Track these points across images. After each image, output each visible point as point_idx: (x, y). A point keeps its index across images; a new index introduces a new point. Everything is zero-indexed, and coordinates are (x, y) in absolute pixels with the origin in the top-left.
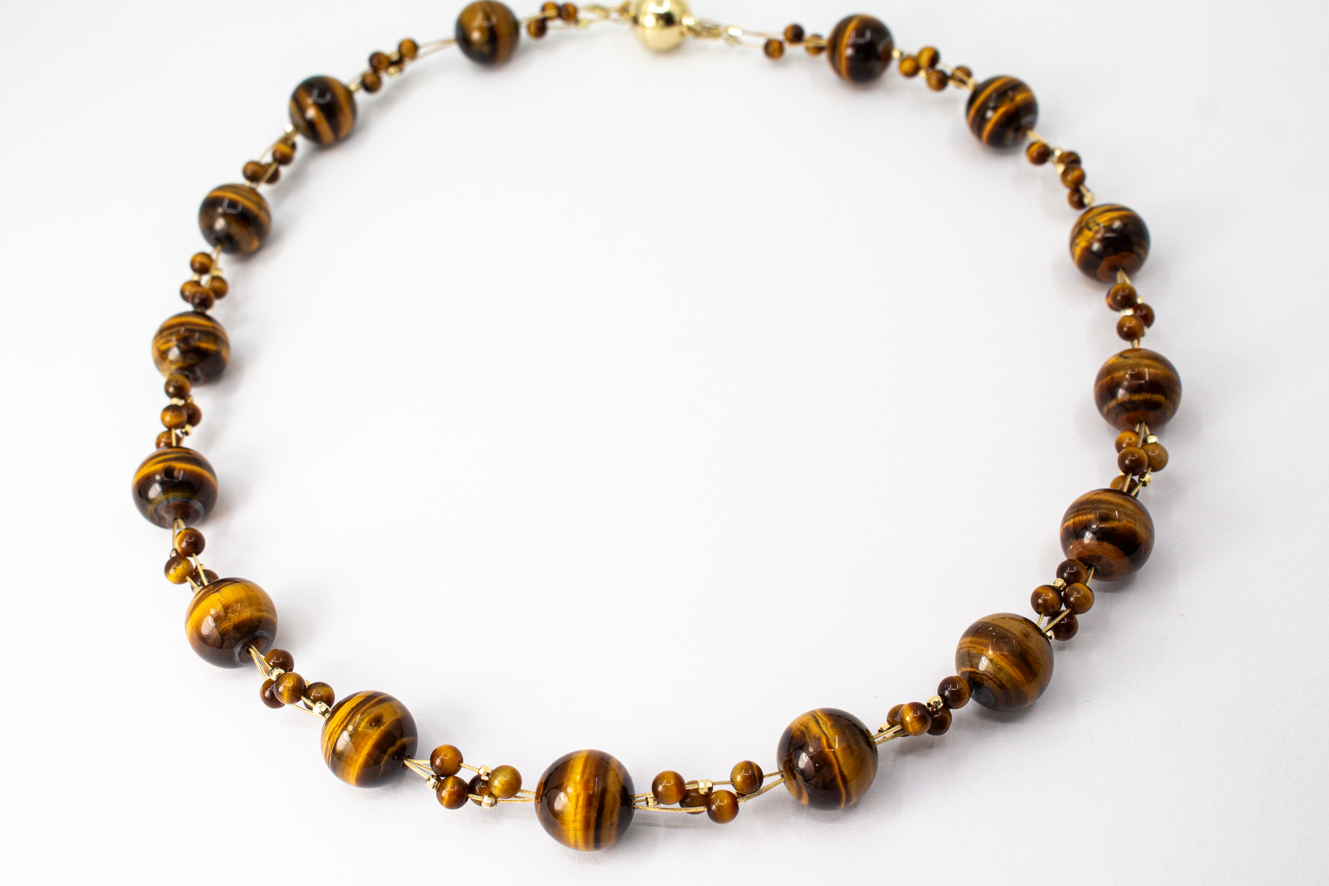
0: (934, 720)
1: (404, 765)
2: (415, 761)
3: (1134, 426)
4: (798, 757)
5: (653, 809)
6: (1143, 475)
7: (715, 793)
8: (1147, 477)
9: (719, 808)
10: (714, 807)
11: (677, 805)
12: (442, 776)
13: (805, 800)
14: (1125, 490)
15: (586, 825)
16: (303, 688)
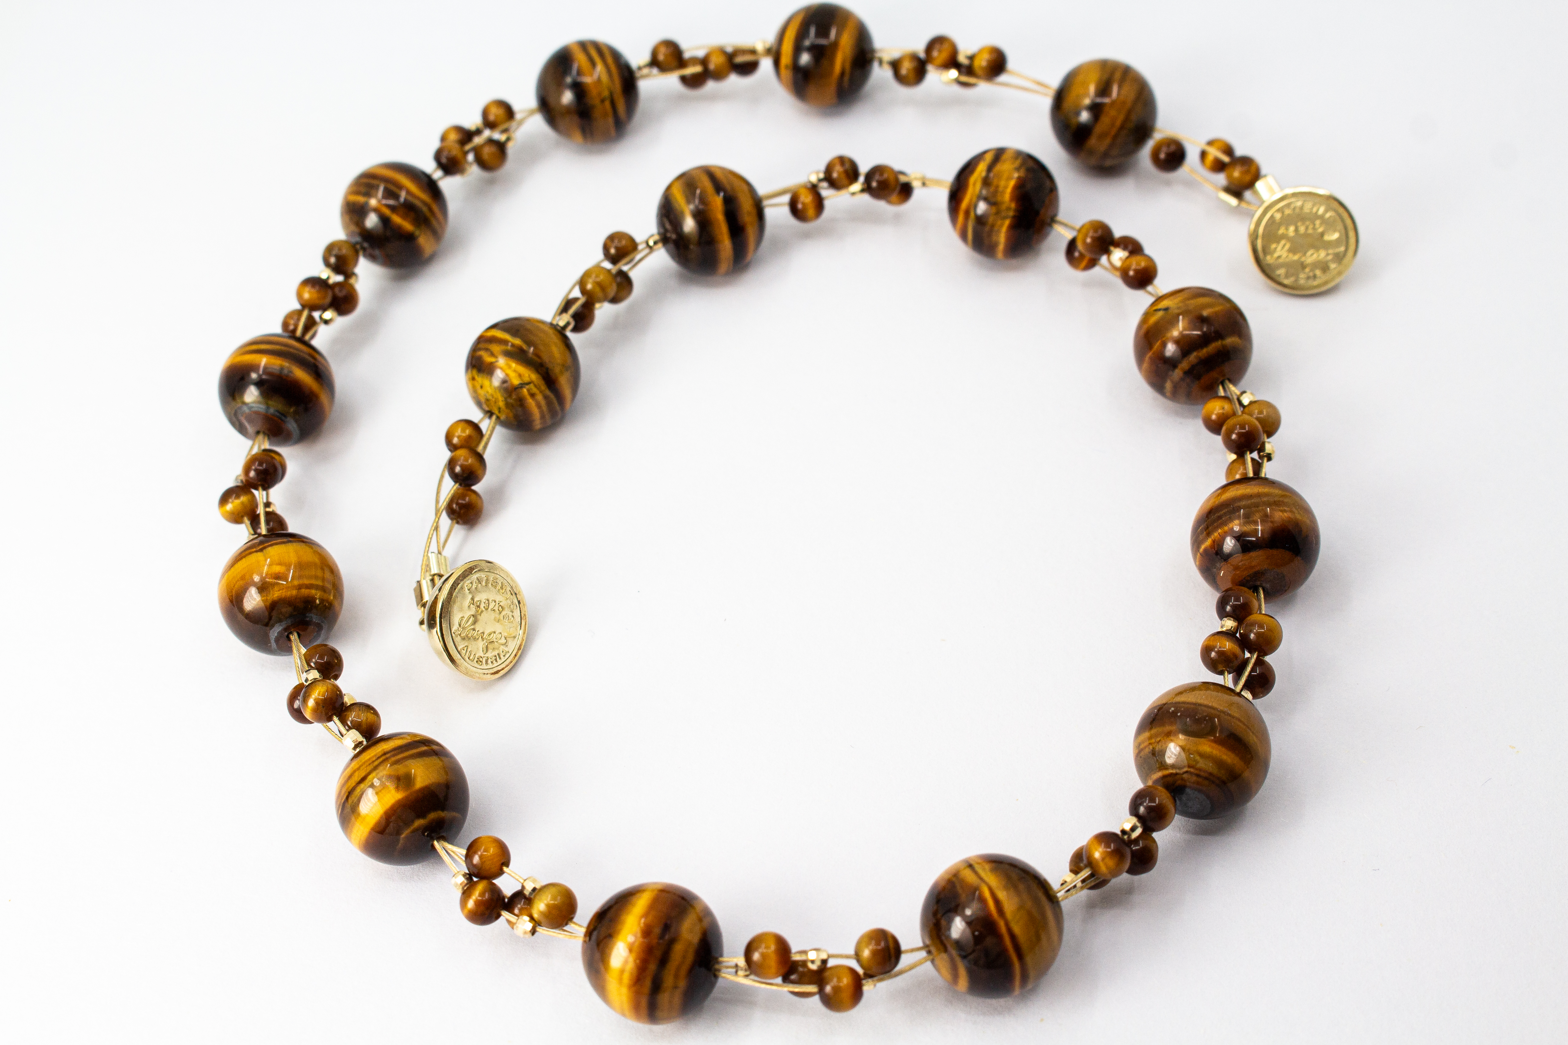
0: (1134, 854)
1: (433, 846)
2: (449, 847)
3: (1216, 392)
4: (950, 922)
5: (743, 980)
6: (1261, 449)
7: (831, 968)
8: (1268, 448)
9: (836, 989)
10: (828, 989)
11: (779, 980)
12: (476, 877)
13: (963, 982)
14: (1251, 474)
15: (638, 980)
16: (337, 705)
